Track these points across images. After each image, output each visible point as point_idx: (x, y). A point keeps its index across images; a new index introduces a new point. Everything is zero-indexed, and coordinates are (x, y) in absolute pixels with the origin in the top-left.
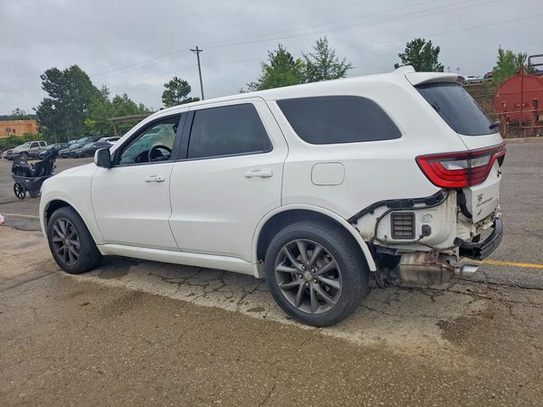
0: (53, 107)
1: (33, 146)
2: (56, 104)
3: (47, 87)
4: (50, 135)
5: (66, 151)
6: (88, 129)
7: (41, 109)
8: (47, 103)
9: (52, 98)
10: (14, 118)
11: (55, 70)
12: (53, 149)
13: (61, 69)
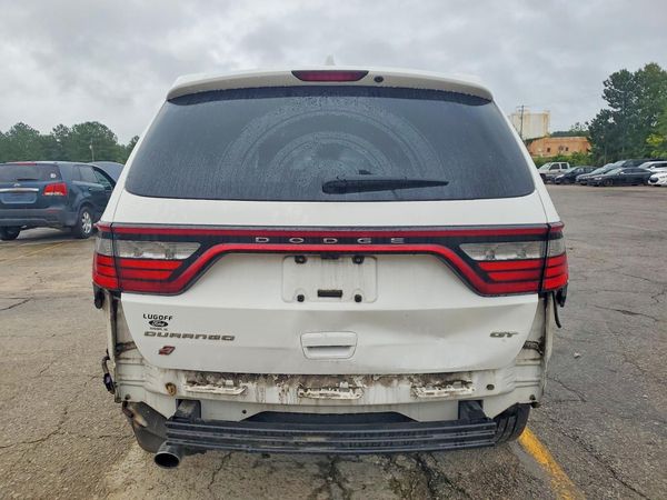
0: (611, 120)
1: (552, 168)
2: (615, 115)
3: (608, 95)
4: (599, 155)
5: (586, 176)
6: (650, 148)
7: (595, 123)
8: (605, 115)
9: (611, 109)
10: (570, 134)
11: (625, 73)
12: (572, 173)
13: (632, 70)
